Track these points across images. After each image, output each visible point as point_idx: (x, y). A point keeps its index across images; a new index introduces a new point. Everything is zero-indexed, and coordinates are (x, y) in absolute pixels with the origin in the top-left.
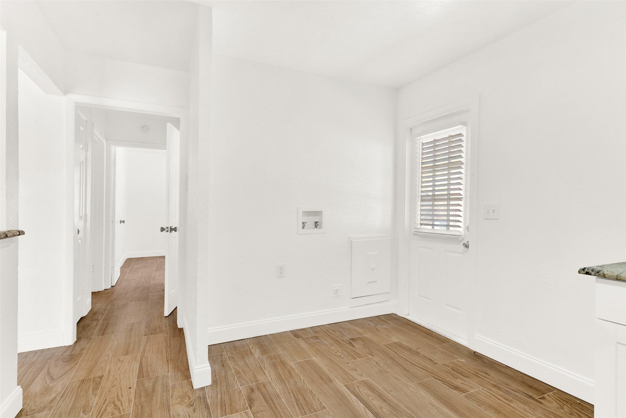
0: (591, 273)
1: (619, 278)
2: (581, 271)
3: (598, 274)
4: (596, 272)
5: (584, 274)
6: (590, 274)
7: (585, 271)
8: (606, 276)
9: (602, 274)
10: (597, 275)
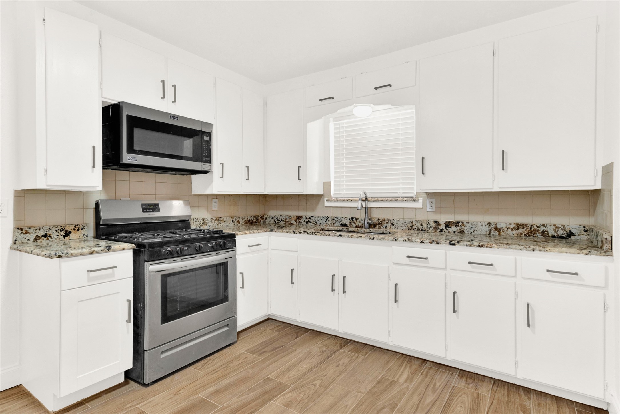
0: (62, 255)
1: (82, 254)
2: (54, 256)
3: (68, 255)
4: (66, 254)
5: (56, 258)
6: (62, 257)
7: (57, 256)
8: (73, 254)
9: (70, 254)
10: (66, 256)
